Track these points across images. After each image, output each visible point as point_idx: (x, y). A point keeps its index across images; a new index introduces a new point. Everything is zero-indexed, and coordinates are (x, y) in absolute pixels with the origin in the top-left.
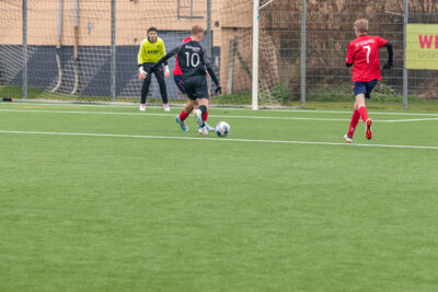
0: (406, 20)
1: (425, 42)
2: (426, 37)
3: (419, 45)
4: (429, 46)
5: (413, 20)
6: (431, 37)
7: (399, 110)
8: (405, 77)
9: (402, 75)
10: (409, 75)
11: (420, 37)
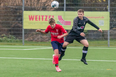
0: (23, 9)
1: (31, 18)
2: (32, 16)
3: (29, 19)
4: (33, 20)
5: (26, 9)
6: (34, 16)
7: (21, 45)
8: (23, 32)
9: (22, 31)
10: (25, 31)
11: (29, 16)
